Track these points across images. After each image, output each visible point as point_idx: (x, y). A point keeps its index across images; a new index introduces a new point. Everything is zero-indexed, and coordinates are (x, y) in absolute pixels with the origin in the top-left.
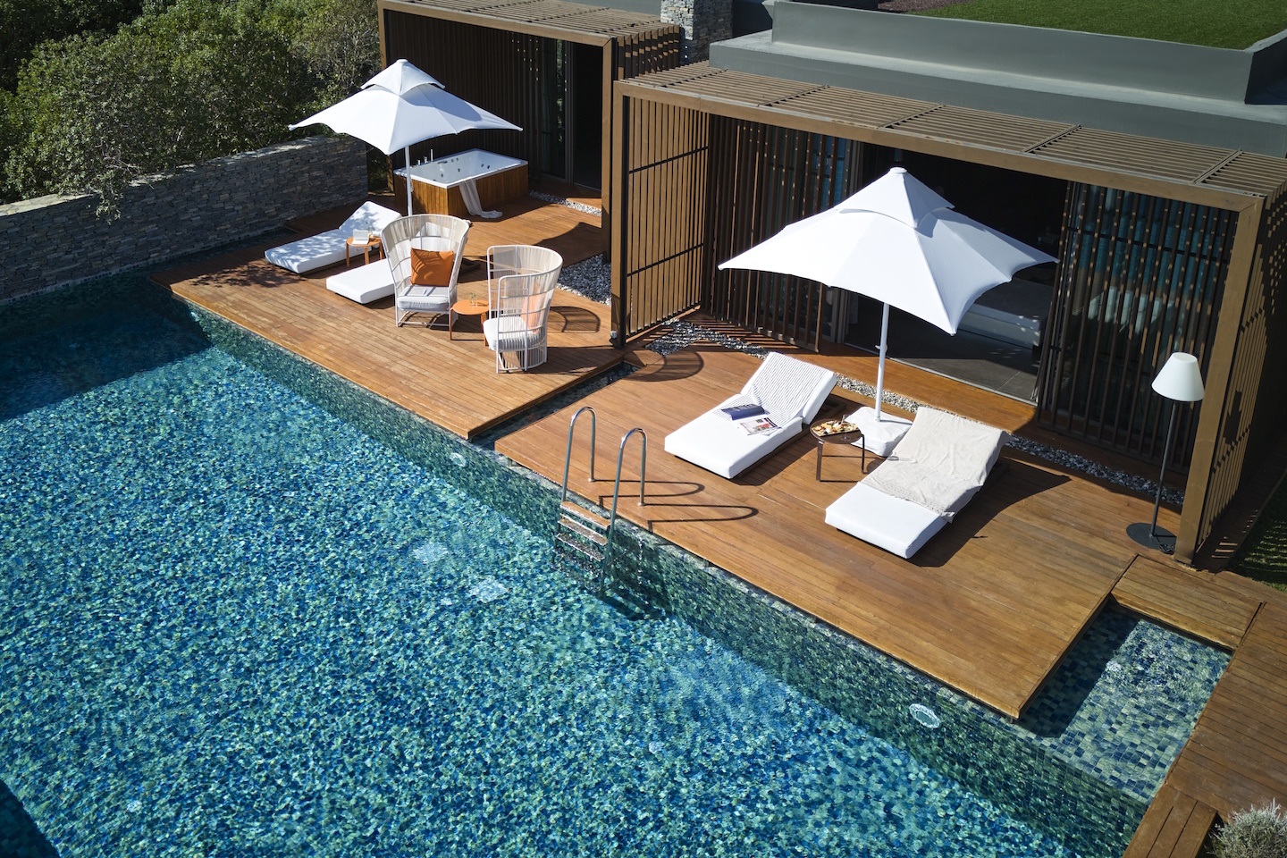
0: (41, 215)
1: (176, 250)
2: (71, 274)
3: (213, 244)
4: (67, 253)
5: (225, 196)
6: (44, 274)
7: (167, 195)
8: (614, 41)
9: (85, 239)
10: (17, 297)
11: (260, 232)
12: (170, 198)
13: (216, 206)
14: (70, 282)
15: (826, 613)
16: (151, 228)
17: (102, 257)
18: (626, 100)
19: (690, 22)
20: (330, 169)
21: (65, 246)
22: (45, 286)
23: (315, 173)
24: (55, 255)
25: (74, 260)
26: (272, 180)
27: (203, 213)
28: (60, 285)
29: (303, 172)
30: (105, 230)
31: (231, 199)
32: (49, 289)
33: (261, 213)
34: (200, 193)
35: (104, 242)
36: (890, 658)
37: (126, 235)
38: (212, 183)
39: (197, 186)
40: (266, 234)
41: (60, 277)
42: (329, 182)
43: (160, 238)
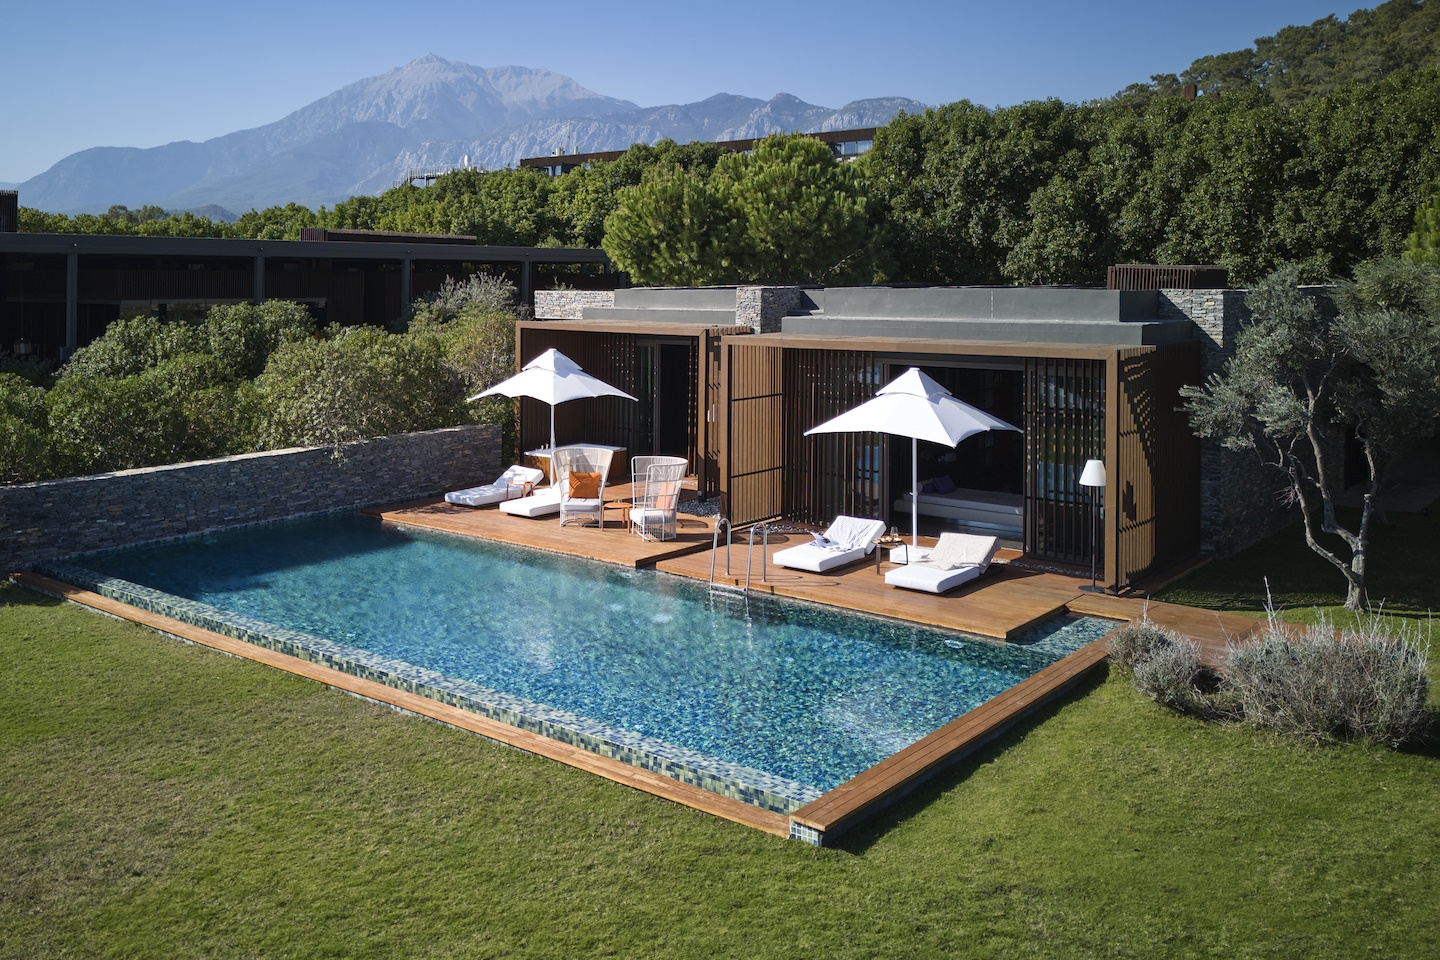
0: (293, 458)
1: (372, 500)
2: (304, 508)
3: (395, 499)
4: (305, 490)
5: (407, 461)
6: (289, 504)
7: (370, 455)
8: (707, 331)
9: (316, 481)
10: (270, 520)
11: (426, 494)
12: (372, 457)
13: (400, 468)
14: (303, 514)
15: (890, 611)
16: (357, 479)
17: (325, 497)
18: (730, 347)
19: (758, 323)
20: (476, 450)
21: (303, 485)
22: (287, 515)
23: (466, 452)
24: (297, 491)
25: (308, 497)
26: (438, 453)
27: (391, 472)
28: (297, 515)
29: (459, 450)
30: (329, 476)
31: (410, 463)
32: (290, 517)
33: (429, 479)
34: (391, 457)
35: (327, 485)
36: (930, 625)
37: (342, 482)
38: (399, 449)
39: (390, 451)
40: (431, 496)
41: (298, 509)
42: (475, 460)
43: (362, 488)
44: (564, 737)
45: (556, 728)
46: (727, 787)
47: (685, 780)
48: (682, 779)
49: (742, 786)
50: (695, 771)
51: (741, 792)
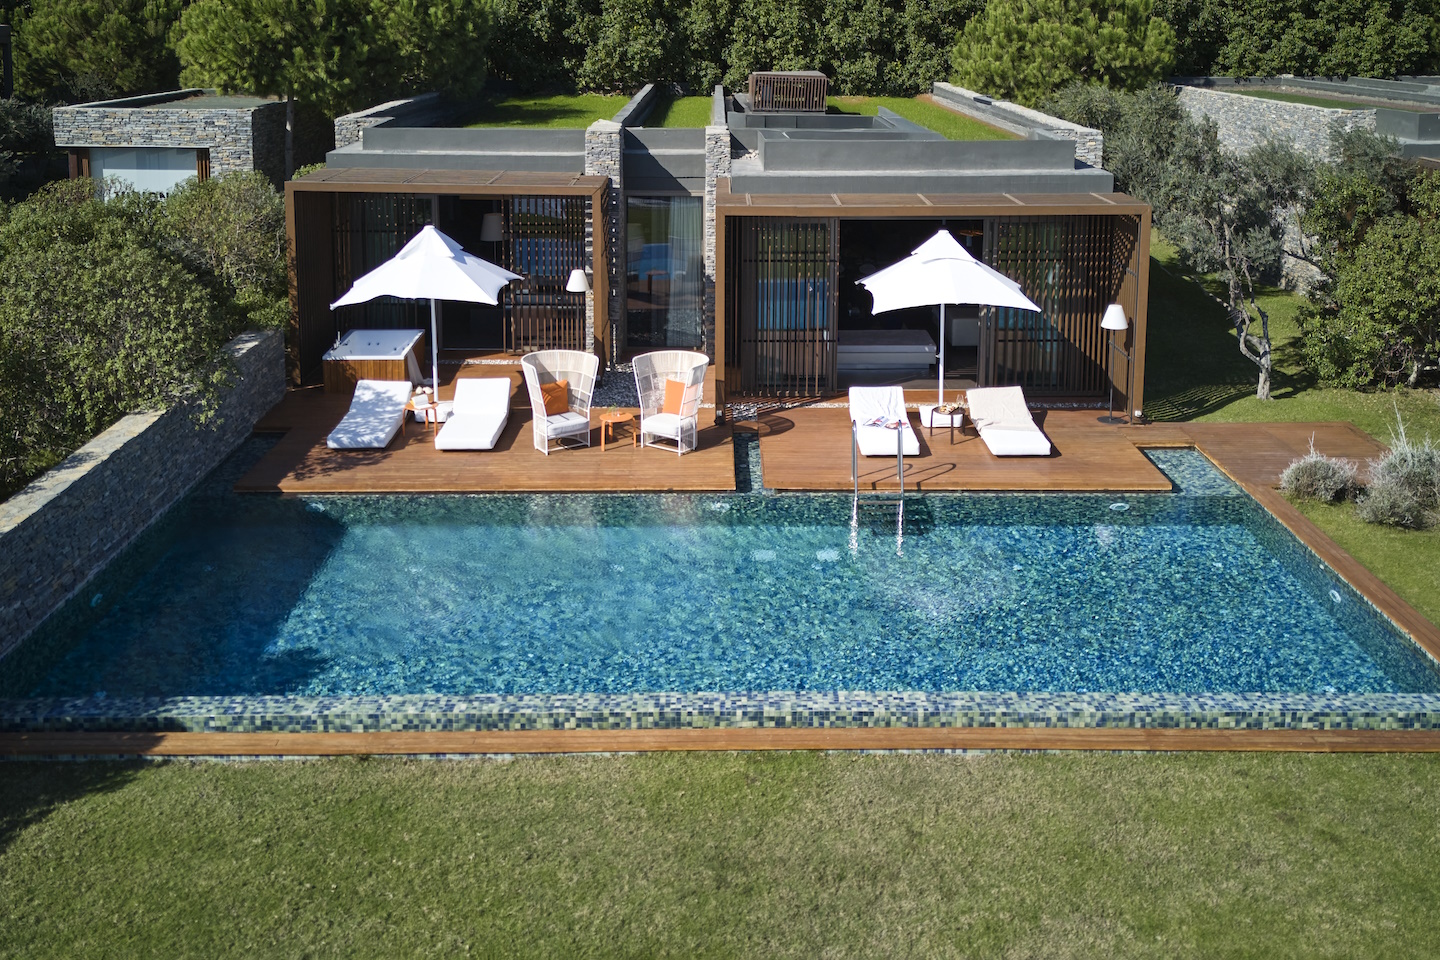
0: (150, 434)
1: (208, 466)
4: (161, 476)
6: (151, 502)
9: (168, 459)
10: (139, 532)
11: (243, 439)
17: (176, 478)
25: (164, 484)
29: (260, 370)
33: (243, 418)
35: (176, 460)
36: (1096, 491)
42: (270, 378)
43: (200, 453)
44: (1168, 721)
45: (1155, 715)
46: (1383, 720)
47: (1332, 726)
48: (1327, 727)
49: (1401, 714)
50: (1345, 714)
51: (1400, 720)
